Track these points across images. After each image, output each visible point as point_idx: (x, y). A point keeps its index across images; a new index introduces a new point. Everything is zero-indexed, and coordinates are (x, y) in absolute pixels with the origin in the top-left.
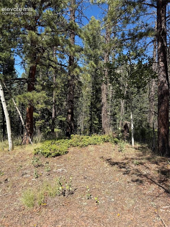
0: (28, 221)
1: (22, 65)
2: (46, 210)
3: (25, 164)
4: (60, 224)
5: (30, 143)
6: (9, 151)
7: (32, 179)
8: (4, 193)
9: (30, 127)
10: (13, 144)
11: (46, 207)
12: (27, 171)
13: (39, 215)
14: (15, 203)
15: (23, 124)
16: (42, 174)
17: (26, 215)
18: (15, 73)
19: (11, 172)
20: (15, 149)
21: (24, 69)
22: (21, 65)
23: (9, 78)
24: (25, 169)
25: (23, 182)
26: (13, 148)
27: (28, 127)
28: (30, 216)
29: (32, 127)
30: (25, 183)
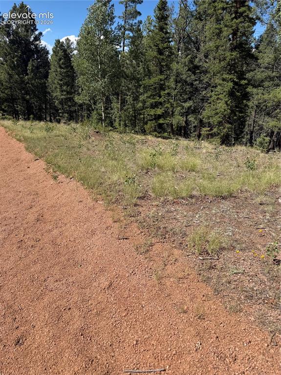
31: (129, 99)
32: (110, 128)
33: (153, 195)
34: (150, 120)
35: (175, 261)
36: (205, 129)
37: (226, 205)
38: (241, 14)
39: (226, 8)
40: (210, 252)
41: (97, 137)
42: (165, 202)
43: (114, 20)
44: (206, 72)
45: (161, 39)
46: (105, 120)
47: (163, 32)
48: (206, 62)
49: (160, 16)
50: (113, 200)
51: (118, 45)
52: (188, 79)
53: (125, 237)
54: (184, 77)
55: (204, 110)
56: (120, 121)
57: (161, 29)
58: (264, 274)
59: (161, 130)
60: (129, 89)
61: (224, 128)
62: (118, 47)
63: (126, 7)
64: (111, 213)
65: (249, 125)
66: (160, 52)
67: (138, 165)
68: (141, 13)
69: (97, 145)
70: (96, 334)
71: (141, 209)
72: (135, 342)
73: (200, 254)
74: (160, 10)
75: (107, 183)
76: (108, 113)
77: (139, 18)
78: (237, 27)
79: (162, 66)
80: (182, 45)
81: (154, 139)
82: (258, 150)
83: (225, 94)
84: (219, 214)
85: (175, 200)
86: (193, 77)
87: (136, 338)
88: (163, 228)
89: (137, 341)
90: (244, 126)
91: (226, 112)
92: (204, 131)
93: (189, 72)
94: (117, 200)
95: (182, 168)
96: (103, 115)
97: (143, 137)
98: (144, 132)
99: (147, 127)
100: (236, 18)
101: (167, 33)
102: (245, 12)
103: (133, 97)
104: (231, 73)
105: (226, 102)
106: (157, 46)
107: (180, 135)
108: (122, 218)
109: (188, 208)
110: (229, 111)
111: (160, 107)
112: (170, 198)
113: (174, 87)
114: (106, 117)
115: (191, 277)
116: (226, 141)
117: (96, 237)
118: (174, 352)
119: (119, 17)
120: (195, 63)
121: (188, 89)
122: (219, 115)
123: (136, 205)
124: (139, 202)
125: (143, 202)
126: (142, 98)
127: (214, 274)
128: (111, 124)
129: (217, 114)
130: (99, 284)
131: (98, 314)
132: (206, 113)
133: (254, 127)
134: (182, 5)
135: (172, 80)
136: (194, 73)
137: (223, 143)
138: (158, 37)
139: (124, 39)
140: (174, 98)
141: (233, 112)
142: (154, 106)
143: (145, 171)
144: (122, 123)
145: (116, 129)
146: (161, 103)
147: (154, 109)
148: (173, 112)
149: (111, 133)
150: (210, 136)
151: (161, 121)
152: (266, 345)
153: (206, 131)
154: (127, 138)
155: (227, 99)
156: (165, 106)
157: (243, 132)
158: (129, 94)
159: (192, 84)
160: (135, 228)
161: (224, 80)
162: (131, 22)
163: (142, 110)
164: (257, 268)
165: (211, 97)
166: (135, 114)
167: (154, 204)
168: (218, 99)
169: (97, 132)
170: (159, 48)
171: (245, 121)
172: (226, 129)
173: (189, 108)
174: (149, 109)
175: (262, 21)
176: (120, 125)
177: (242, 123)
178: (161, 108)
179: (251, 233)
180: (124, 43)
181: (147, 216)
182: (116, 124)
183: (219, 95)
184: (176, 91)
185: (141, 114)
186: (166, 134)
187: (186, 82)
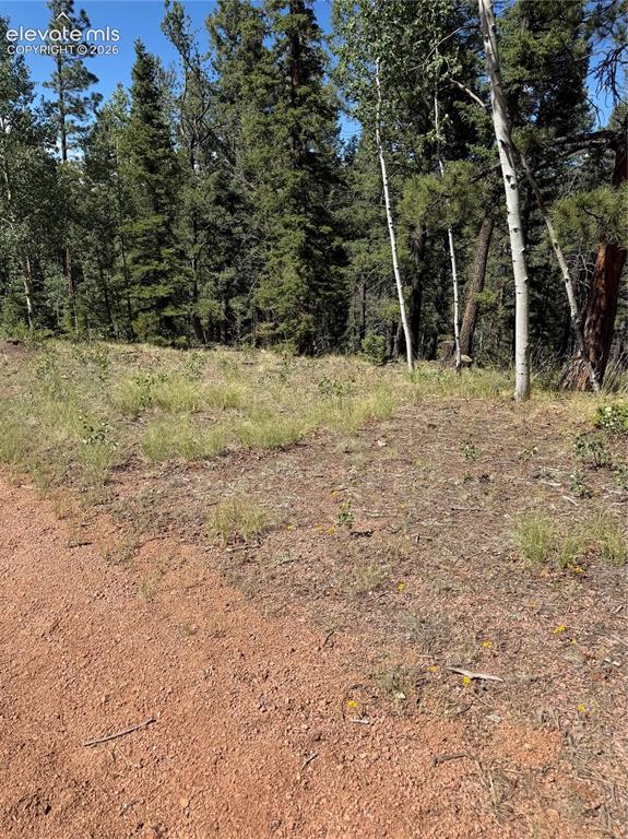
0: (520, 590)
1: (605, 73)
2: (581, 587)
3: (552, 448)
4: (613, 639)
5: (589, 387)
6: (513, 399)
7: (565, 497)
8: (473, 506)
9: (601, 330)
10: (528, 379)
11: (582, 578)
12: (555, 472)
13: (554, 591)
14: (495, 538)
15: (573, 314)
16: (604, 491)
17: (517, 575)
18: (586, 109)
19: (505, 460)
20: (533, 396)
21: (609, 89)
22: (601, 73)
23: (544, 140)
24: (549, 463)
25: (533, 495)
26: (527, 394)
27: (594, 328)
28: (528, 582)
29: (606, 328)
30: (537, 499)
31: (88, 266)
32: (48, 332)
33: (146, 460)
34: (143, 311)
35: (183, 563)
36: (264, 325)
37: (287, 461)
38: (303, 97)
39: (273, 85)
40: (245, 537)
41: (17, 354)
42: (170, 470)
43: (33, 92)
44: (251, 209)
45: (150, 139)
46: (34, 315)
47: (152, 124)
48: (251, 189)
49: (143, 91)
50: (58, 479)
51: (49, 147)
52: (219, 222)
53: (84, 542)
54: (210, 217)
55: (258, 286)
56: (73, 314)
57: (148, 118)
58: (332, 557)
59: (170, 332)
60: (87, 245)
61: (299, 322)
62: (51, 150)
63: (60, 64)
64: (53, 503)
65: (356, 314)
66: (152, 167)
67: (114, 406)
68: (97, 76)
69: (15, 372)
70: (29, 708)
71: (118, 489)
72: (103, 699)
73: (228, 544)
74: (140, 78)
75: (42, 448)
76: (43, 298)
77: (93, 88)
78: (298, 124)
79: (159, 195)
80: (198, 151)
81: (155, 350)
82: (365, 360)
83: (292, 253)
84: (272, 478)
85: (191, 464)
86: (229, 218)
87: (106, 691)
88: (164, 514)
89: (107, 696)
90: (346, 316)
91: (300, 290)
92: (263, 329)
93: (219, 207)
94: (66, 478)
95: (210, 403)
96: (29, 303)
97: (130, 348)
98: (132, 337)
99: (138, 325)
100: (293, 105)
101: (160, 126)
102: (308, 94)
103: (99, 261)
104: (301, 213)
105: (298, 270)
106: (141, 153)
107: (218, 340)
108: (77, 510)
109: (215, 474)
110: (306, 287)
111: (163, 281)
112: (182, 460)
113: (191, 237)
114: (37, 307)
115: (209, 582)
116: (306, 346)
117: (22, 552)
118: (170, 690)
119: (46, 85)
120: (230, 189)
121: (224, 244)
122: (286, 297)
123: (107, 482)
124: (114, 477)
125: (124, 475)
126: (120, 262)
127: (250, 569)
128: (51, 321)
129: (282, 293)
130: (32, 630)
131: (31, 678)
132: (261, 292)
133: (365, 317)
134: (189, 70)
135: (183, 224)
136: (232, 210)
137: (301, 351)
138: (143, 135)
139: (64, 135)
140: (195, 263)
141: (313, 288)
142: (151, 279)
143: (131, 416)
144: (79, 319)
145: (63, 332)
146: (163, 274)
147: (149, 285)
148: (196, 293)
149: (50, 344)
150: (276, 339)
151: (169, 312)
152: (317, 648)
153: (268, 329)
154: (88, 350)
155: (298, 264)
156: (175, 279)
157: (345, 328)
158: (88, 256)
159: (228, 233)
160: (104, 524)
161: (287, 226)
162: (74, 95)
163: (122, 288)
164: (322, 548)
165: (268, 260)
166: (106, 297)
167: (147, 475)
168: (280, 263)
169: (16, 343)
170: (147, 159)
171: (347, 306)
172: (304, 324)
173: (229, 283)
174: (137, 287)
175: (348, 112)
176: (73, 324)
177: (341, 311)
178: (165, 285)
179: (322, 499)
180: (64, 142)
181: (131, 499)
182: (64, 323)
183: (282, 256)
184: (198, 246)
185: (119, 297)
186: (183, 339)
187: (216, 228)
